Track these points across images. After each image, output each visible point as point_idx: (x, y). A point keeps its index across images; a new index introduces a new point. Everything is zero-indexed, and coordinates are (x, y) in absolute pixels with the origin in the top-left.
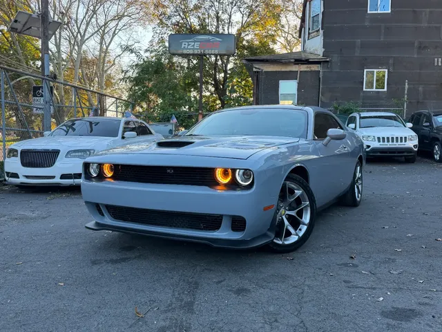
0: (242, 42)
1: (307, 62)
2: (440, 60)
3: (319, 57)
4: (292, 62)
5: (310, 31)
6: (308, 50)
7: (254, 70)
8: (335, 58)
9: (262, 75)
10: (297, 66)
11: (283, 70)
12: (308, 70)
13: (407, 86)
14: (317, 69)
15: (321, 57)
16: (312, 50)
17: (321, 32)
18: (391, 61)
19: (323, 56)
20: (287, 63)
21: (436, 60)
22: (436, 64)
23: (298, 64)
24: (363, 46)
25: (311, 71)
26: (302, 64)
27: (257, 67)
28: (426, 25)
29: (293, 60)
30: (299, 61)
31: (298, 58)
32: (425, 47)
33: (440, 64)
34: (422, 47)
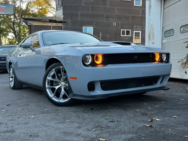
0: (29, 11)
1: (55, 21)
2: (115, 23)
3: (61, 20)
4: (48, 21)
5: (57, 7)
6: (57, 16)
7: (28, 24)
8: (69, 21)
9: (33, 27)
10: (51, 23)
11: (44, 25)
12: (56, 25)
13: (101, 35)
14: (60, 26)
15: (62, 19)
16: (58, 16)
17: (62, 7)
18: (94, 23)
19: (63, 19)
20: (45, 22)
21: (114, 23)
22: (114, 25)
23: (51, 22)
24: (82, 15)
25: (58, 26)
26: (53, 22)
27: (29, 23)
28: (109, 7)
29: (48, 20)
30: (51, 21)
31: (51, 19)
32: (109, 17)
33: (115, 25)
34: (107, 17)
